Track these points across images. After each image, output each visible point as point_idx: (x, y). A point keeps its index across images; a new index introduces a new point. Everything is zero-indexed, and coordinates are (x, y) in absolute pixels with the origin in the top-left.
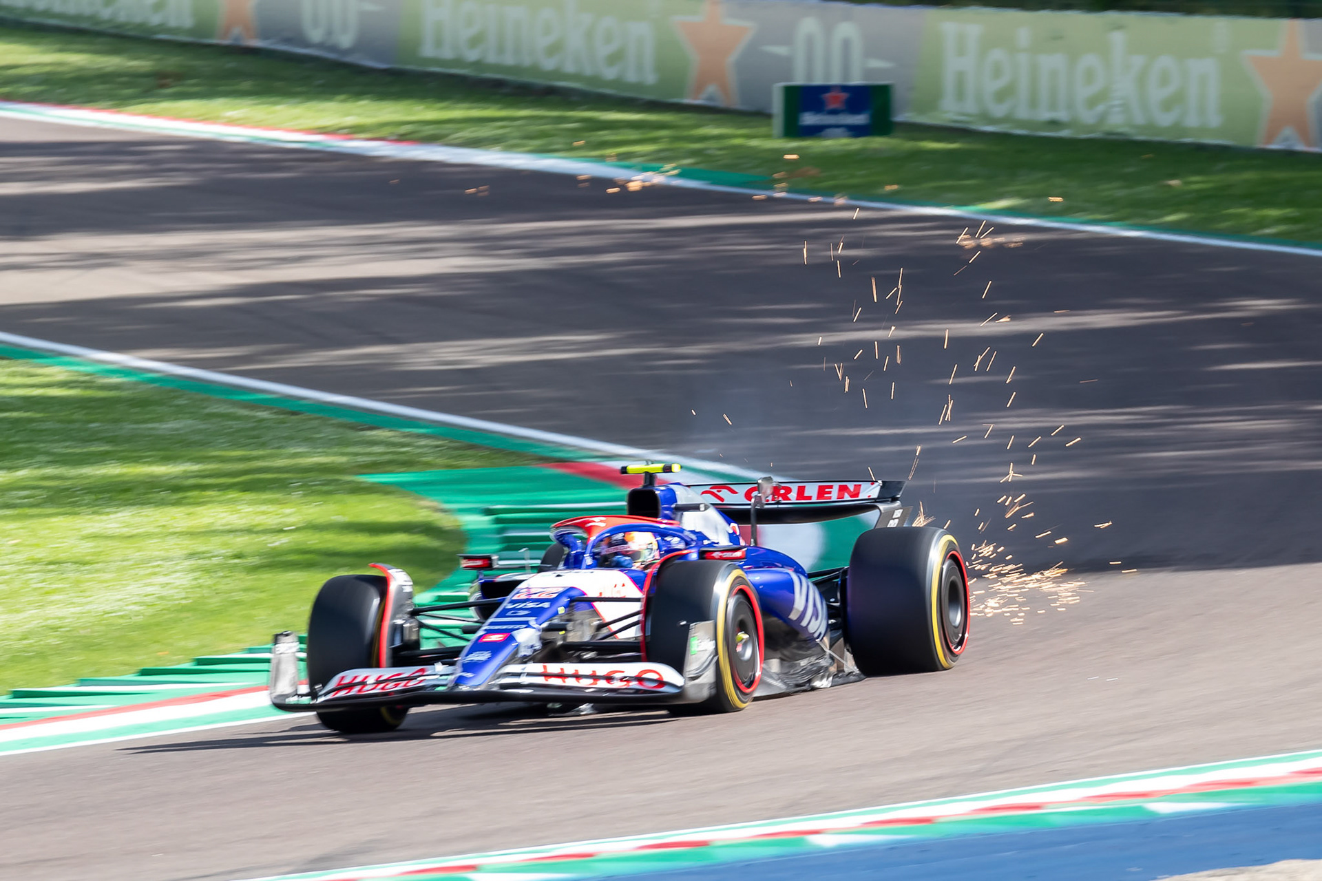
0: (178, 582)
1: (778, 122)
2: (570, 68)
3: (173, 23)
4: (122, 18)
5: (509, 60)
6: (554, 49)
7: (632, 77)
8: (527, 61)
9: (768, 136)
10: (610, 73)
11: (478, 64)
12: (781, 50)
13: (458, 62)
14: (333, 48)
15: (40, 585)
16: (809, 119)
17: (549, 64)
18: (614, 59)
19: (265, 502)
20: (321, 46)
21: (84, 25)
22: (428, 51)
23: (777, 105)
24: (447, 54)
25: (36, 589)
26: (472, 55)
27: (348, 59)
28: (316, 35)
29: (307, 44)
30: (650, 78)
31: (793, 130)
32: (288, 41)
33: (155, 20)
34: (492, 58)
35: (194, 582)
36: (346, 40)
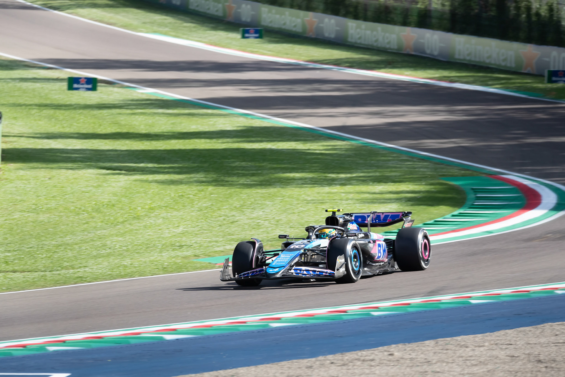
0: (394, 207)
1: (546, 78)
2: (493, 62)
3: (392, 47)
4: (379, 45)
5: (477, 60)
6: (489, 57)
7: (509, 65)
8: (482, 60)
9: (543, 83)
10: (503, 64)
11: (470, 61)
12: (547, 59)
13: (464, 60)
14: (433, 55)
15: (359, 207)
16: (554, 79)
17: (487, 61)
18: (504, 60)
19: (416, 185)
20: (430, 54)
21: (370, 47)
22: (457, 56)
23: (546, 74)
24: (462, 57)
25: (358, 208)
26: (468, 58)
27: (437, 58)
28: (428, 51)
29: (426, 54)
30: (513, 65)
31: (550, 81)
32: (421, 53)
33: (388, 46)
34: (473, 59)
35: (398, 208)
36: (436, 53)
